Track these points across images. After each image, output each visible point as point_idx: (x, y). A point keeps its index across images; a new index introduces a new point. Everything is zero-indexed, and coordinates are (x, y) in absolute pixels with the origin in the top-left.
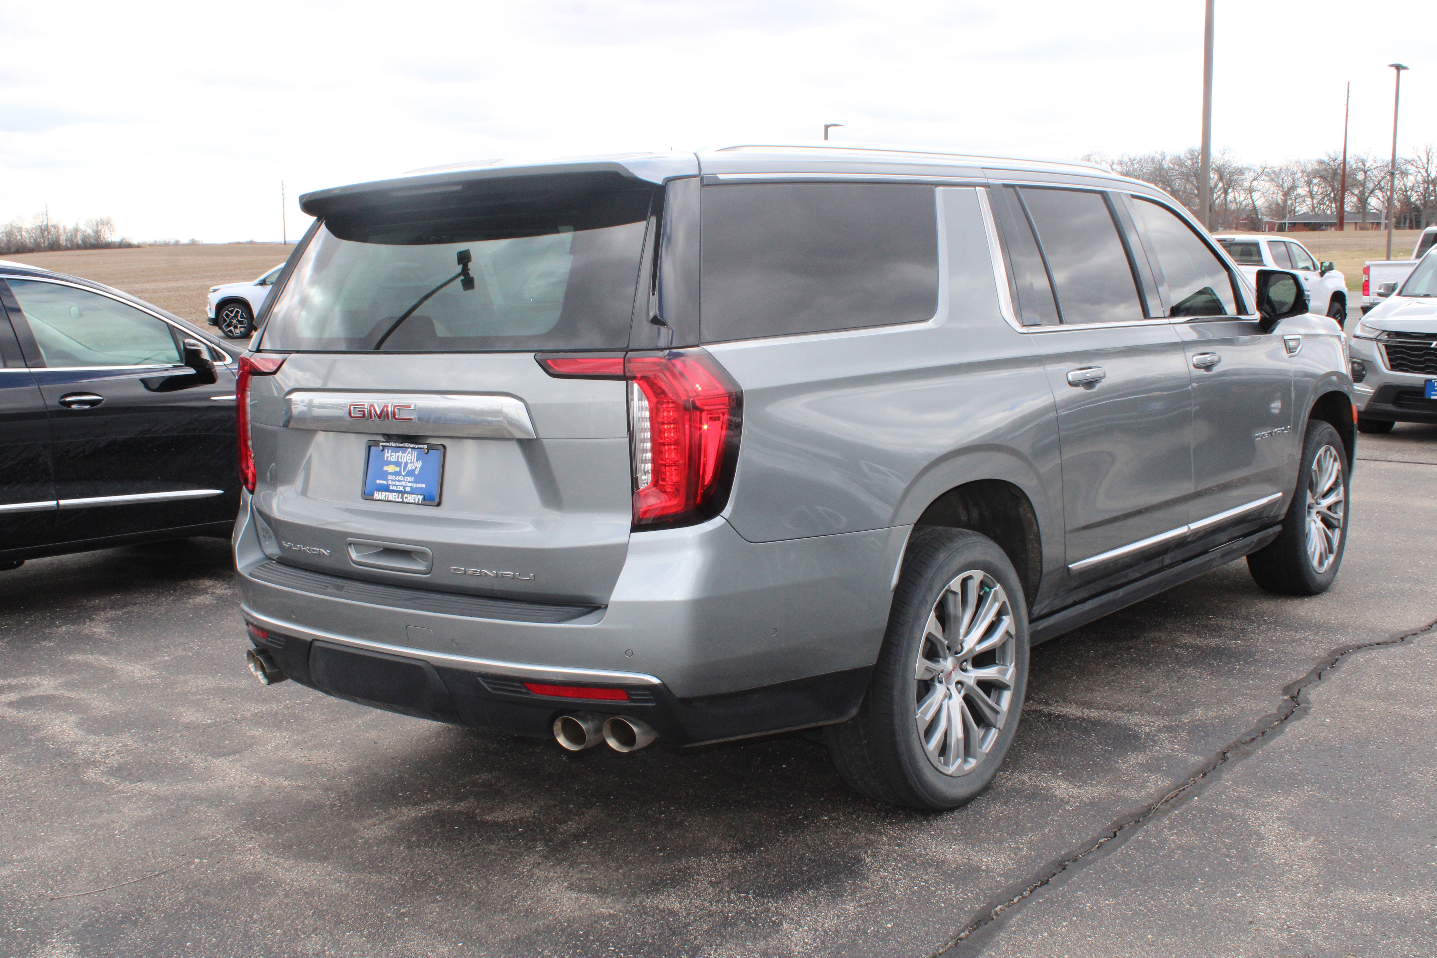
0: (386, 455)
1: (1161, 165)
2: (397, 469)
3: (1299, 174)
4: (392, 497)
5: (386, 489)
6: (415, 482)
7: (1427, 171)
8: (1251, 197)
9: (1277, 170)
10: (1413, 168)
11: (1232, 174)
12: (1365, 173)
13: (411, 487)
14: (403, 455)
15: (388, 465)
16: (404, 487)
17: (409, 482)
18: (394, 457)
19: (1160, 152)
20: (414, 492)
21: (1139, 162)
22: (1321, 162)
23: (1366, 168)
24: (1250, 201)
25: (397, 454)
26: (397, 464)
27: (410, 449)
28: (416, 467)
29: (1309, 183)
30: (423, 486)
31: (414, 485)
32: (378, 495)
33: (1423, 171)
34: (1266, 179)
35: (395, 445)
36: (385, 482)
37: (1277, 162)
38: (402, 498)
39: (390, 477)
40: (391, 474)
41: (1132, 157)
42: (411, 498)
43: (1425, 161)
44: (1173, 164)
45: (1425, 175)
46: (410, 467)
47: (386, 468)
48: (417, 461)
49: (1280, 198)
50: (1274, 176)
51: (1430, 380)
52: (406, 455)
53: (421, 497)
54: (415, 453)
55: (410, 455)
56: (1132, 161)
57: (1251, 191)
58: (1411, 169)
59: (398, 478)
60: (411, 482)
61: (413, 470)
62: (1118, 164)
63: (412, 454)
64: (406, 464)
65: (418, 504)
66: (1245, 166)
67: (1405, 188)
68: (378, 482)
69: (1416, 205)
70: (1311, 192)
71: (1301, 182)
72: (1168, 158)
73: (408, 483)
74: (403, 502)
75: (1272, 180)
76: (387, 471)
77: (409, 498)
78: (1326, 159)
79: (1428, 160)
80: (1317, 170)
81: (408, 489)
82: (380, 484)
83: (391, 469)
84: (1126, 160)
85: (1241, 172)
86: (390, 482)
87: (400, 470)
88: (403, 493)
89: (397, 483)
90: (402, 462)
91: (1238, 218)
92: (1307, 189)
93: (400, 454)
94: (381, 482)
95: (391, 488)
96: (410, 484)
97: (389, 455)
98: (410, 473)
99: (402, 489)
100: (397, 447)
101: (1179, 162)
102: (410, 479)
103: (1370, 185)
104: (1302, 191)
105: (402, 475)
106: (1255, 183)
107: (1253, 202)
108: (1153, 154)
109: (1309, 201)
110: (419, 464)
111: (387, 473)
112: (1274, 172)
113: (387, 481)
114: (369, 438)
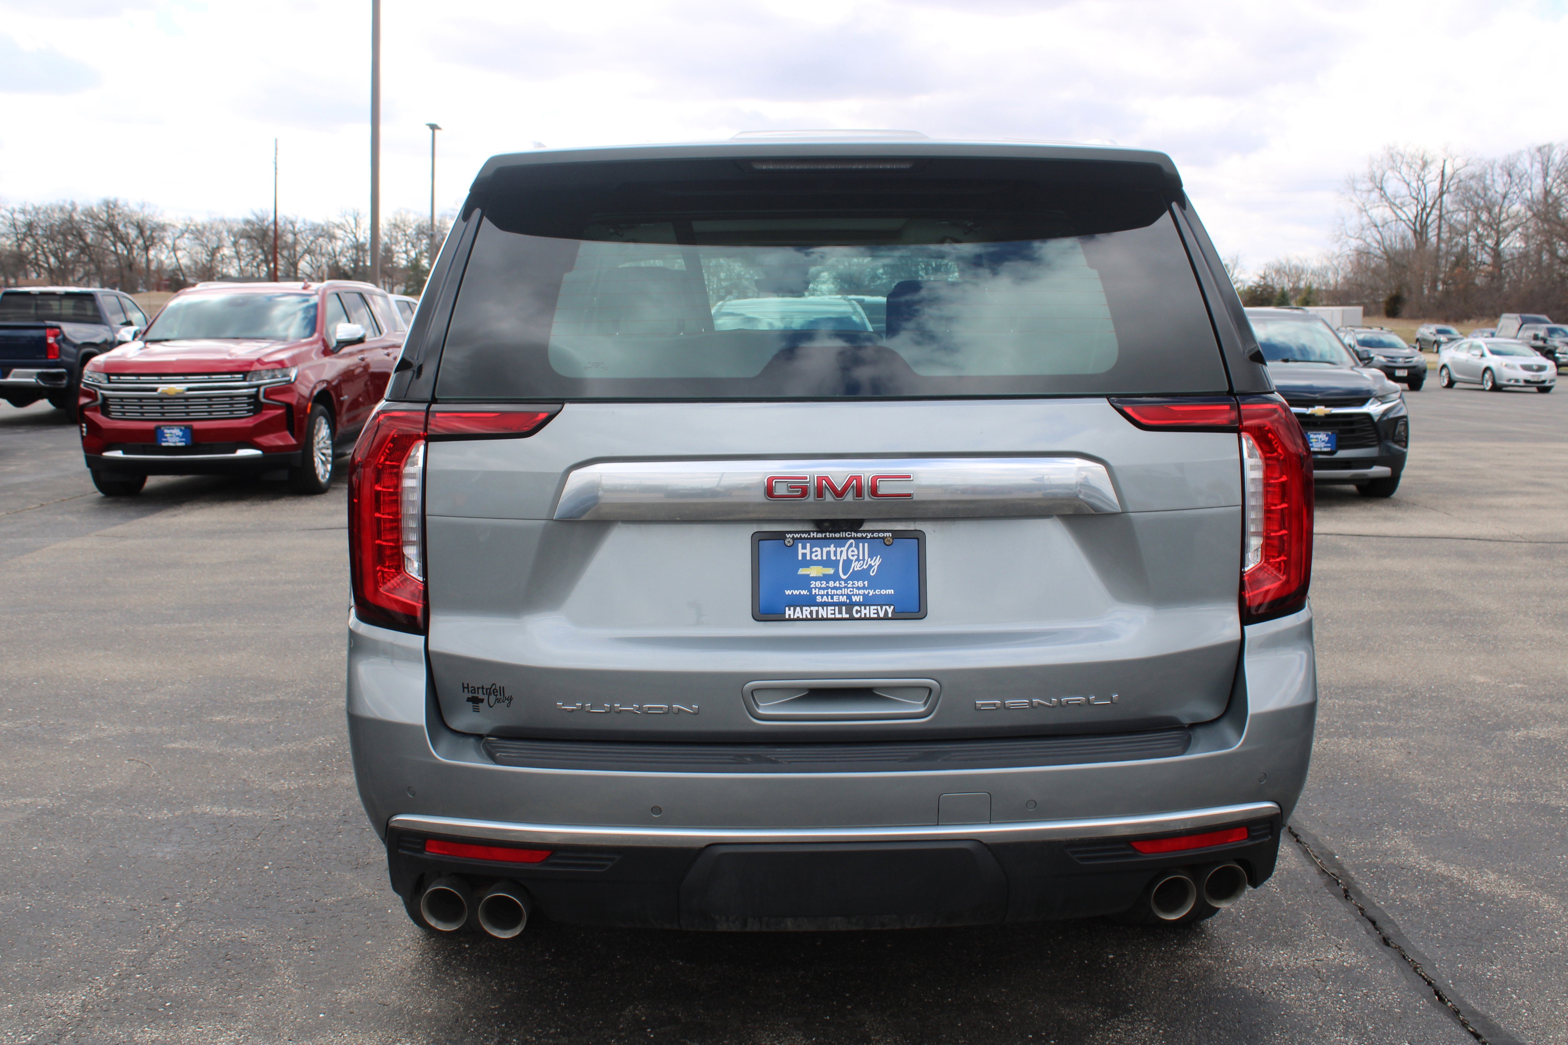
0: (801, 551)
1: (71, 216)
2: (831, 571)
3: (225, 234)
4: (827, 612)
5: (807, 601)
6: (872, 587)
7: (355, 237)
8: (175, 255)
9: (200, 228)
10: (342, 232)
11: (153, 230)
12: (295, 235)
13: (864, 595)
14: (839, 550)
15: (808, 566)
16: (850, 596)
17: (858, 588)
18: (819, 553)
19: (69, 201)
20: (869, 601)
21: (45, 212)
22: (248, 222)
23: (296, 230)
24: (174, 260)
25: (825, 550)
26: (827, 563)
27: (852, 541)
28: (871, 566)
29: (235, 244)
30: (891, 592)
31: (870, 592)
32: (789, 612)
33: (351, 236)
34: (191, 236)
35: (822, 535)
36: (804, 592)
37: (201, 219)
38: (849, 611)
39: (815, 584)
40: (816, 579)
41: (37, 206)
42: (868, 611)
43: (353, 225)
44: (86, 215)
45: (354, 240)
46: (856, 566)
48: (871, 556)
49: (204, 257)
50: (198, 234)
52: (844, 549)
53: (890, 610)
54: (863, 546)
55: (853, 548)
56: (37, 210)
57: (175, 249)
58: (339, 233)
59: (831, 584)
60: (864, 588)
61: (865, 571)
62: (20, 213)
63: (857, 547)
64: (848, 562)
65: (886, 619)
66: (167, 222)
67: (334, 252)
68: (788, 592)
69: (344, 270)
70: (237, 253)
71: (228, 240)
72: (79, 209)
73: (855, 590)
74: (852, 618)
75: (197, 238)
77: (863, 611)
78: (252, 218)
79: (356, 225)
80: (244, 230)
81: (858, 599)
82: (793, 595)
83: (814, 571)
84: (29, 208)
85: (163, 228)
86: (816, 591)
87: (837, 571)
88: (849, 605)
89: (833, 592)
90: (838, 561)
91: (161, 279)
92: (234, 249)
93: (832, 548)
94: (796, 592)
95: (821, 599)
96: (861, 592)
97: (808, 551)
98: (860, 575)
99: (843, 599)
100: (825, 538)
101: (90, 214)
102: (859, 584)
103: (299, 249)
104: (227, 251)
105: (840, 579)
106: (178, 242)
107: (177, 260)
108: (61, 203)
109: (235, 262)
110: (876, 562)
111: (808, 579)
112: (198, 230)
113: (810, 590)
114: (755, 528)
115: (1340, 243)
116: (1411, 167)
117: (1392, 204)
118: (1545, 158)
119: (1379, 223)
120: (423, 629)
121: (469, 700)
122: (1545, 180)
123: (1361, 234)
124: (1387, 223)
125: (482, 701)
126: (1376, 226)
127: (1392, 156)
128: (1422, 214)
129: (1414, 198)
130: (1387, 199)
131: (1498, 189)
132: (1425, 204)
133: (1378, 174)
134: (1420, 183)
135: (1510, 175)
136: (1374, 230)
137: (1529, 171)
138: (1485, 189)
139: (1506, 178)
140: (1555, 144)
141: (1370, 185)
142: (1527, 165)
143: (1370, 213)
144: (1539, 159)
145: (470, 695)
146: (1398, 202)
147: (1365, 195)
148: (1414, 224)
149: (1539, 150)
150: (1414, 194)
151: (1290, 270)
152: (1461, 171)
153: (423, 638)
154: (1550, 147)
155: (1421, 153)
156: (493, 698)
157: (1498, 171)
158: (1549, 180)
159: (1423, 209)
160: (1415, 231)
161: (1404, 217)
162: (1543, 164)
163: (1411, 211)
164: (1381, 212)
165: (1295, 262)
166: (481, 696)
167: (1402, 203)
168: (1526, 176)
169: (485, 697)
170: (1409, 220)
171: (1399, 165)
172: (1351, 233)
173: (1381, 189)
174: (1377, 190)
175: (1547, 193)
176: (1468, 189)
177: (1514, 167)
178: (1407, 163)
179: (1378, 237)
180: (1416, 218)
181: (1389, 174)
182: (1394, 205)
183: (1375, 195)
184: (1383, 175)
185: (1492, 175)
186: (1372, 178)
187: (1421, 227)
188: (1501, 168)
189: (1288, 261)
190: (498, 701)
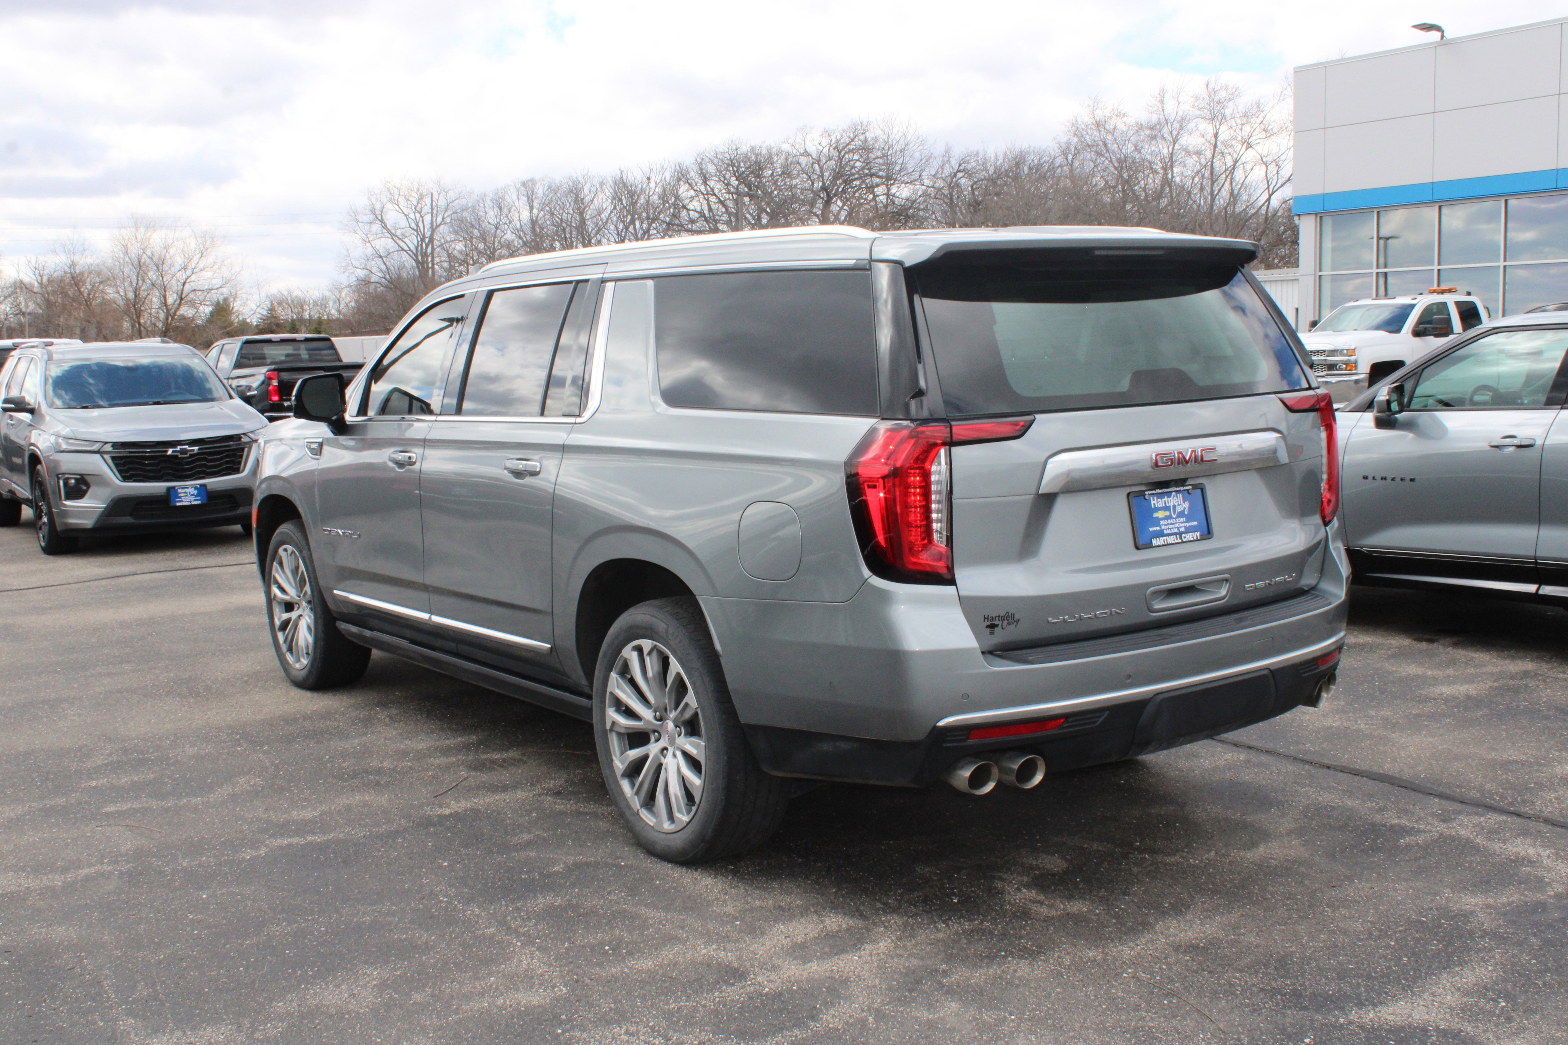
0: (1152, 502)
2: (1167, 513)
4: (1171, 540)
5: (1160, 534)
6: (1187, 521)
13: (1185, 527)
14: (1170, 499)
15: (1157, 512)
16: (1178, 528)
17: (1182, 523)
18: (1161, 503)
20: (1188, 530)
25: (1164, 500)
26: (1166, 508)
27: (1175, 493)
28: (1185, 508)
30: (1195, 523)
31: (1187, 525)
32: (1155, 542)
35: (1161, 491)
36: (1158, 528)
38: (1181, 538)
39: (1162, 522)
40: (1162, 519)
42: (1189, 537)
46: (1179, 509)
47: (1155, 515)
48: (1184, 502)
51: (174, 487)
52: (1172, 498)
53: (1198, 534)
54: (1180, 496)
55: (1175, 498)
59: (1170, 521)
60: (1184, 522)
61: (1183, 511)
63: (1177, 497)
64: (1174, 507)
65: (1197, 540)
68: (1151, 530)
73: (1180, 524)
74: (1183, 542)
76: (1157, 518)
77: (1187, 537)
81: (1182, 529)
82: (1153, 531)
83: (1160, 514)
86: (1163, 527)
87: (1170, 513)
88: (1180, 534)
89: (1170, 526)
90: (1170, 506)
93: (1166, 499)
94: (1155, 529)
95: (1165, 532)
96: (1184, 525)
97: (1156, 502)
98: (1181, 514)
99: (1176, 530)
100: (1162, 493)
102: (1182, 520)
105: (1173, 518)
110: (1186, 505)
111: (1158, 519)
113: (1160, 526)
114: (1128, 490)
115: (347, 274)
116: (408, 200)
117: (393, 236)
118: (530, 193)
119: (383, 254)
120: (952, 582)
121: (988, 627)
122: (531, 212)
123: (366, 265)
124: (389, 254)
125: (997, 626)
126: (381, 257)
127: (389, 190)
128: (422, 245)
129: (413, 229)
130: (389, 231)
131: (490, 221)
132: (424, 236)
133: (378, 206)
134: (418, 215)
135: (500, 208)
136: (379, 262)
137: (517, 204)
138: (479, 219)
139: (496, 209)
140: (537, 179)
141: (372, 217)
142: (515, 198)
143: (373, 243)
144: (525, 193)
145: (989, 623)
146: (399, 233)
147: (367, 227)
148: (416, 256)
149: (524, 184)
150: (413, 225)
151: (293, 302)
152: (455, 203)
153: (954, 587)
154: (532, 181)
155: (416, 186)
156: (1005, 622)
157: (489, 204)
158: (535, 211)
159: (423, 240)
160: (417, 261)
161: (406, 248)
162: (528, 198)
163: (412, 242)
164: (384, 243)
165: (297, 293)
166: (996, 622)
167: (403, 235)
168: (514, 208)
169: (1000, 623)
170: (410, 250)
171: (396, 197)
172: (357, 264)
173: (382, 221)
174: (378, 222)
175: (534, 222)
176: (461, 221)
177: (503, 198)
178: (405, 196)
179: (383, 267)
180: (417, 248)
181: (389, 206)
182: (396, 236)
183: (377, 227)
184: (383, 208)
185: (484, 207)
186: (373, 211)
187: (422, 257)
188: (492, 201)
189: (290, 293)
190: (1009, 624)
